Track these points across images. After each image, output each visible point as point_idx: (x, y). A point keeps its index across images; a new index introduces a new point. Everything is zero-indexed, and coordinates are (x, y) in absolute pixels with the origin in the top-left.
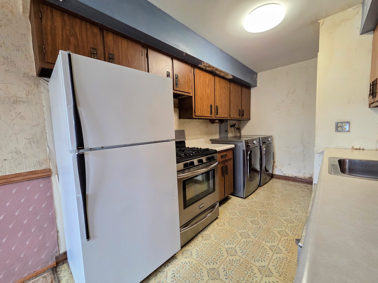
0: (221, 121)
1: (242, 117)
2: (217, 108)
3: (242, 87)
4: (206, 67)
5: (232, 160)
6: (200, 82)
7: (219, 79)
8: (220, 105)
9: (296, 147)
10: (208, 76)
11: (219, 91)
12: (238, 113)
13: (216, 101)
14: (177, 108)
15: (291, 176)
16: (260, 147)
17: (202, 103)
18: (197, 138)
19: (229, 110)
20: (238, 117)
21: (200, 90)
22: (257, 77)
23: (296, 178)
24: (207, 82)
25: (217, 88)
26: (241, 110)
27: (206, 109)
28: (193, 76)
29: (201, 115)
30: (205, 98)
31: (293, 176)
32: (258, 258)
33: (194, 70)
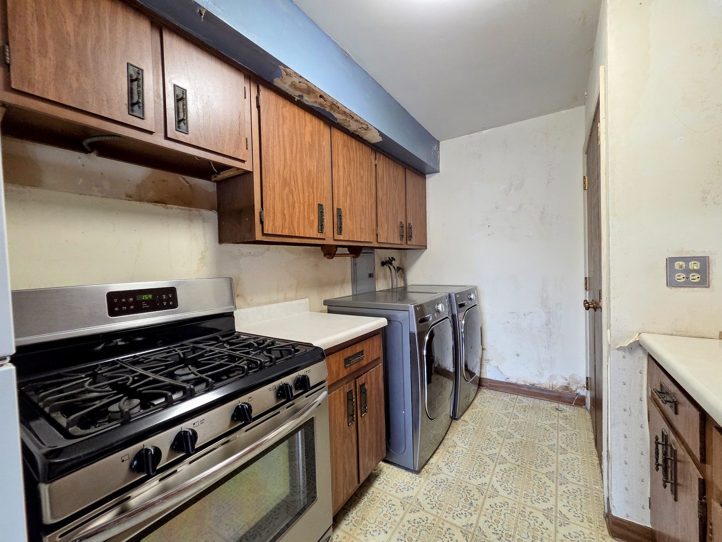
0: (355, 251)
1: (409, 243)
2: (340, 216)
3: (407, 170)
4: (300, 93)
5: (381, 364)
6: (281, 134)
7: (346, 137)
8: (347, 208)
9: (530, 313)
10: (308, 123)
11: (344, 169)
12: (397, 230)
13: (336, 195)
14: (211, 209)
15: (522, 383)
16: (453, 316)
17: (291, 197)
18: (286, 300)
19: (374, 223)
20: (398, 241)
21: (282, 158)
22: (439, 150)
23: (533, 388)
24: (308, 138)
25: (340, 160)
26: (405, 225)
27: (302, 215)
28: (255, 110)
29: (286, 232)
30: (300, 183)
31: (528, 384)
33: (258, 92)
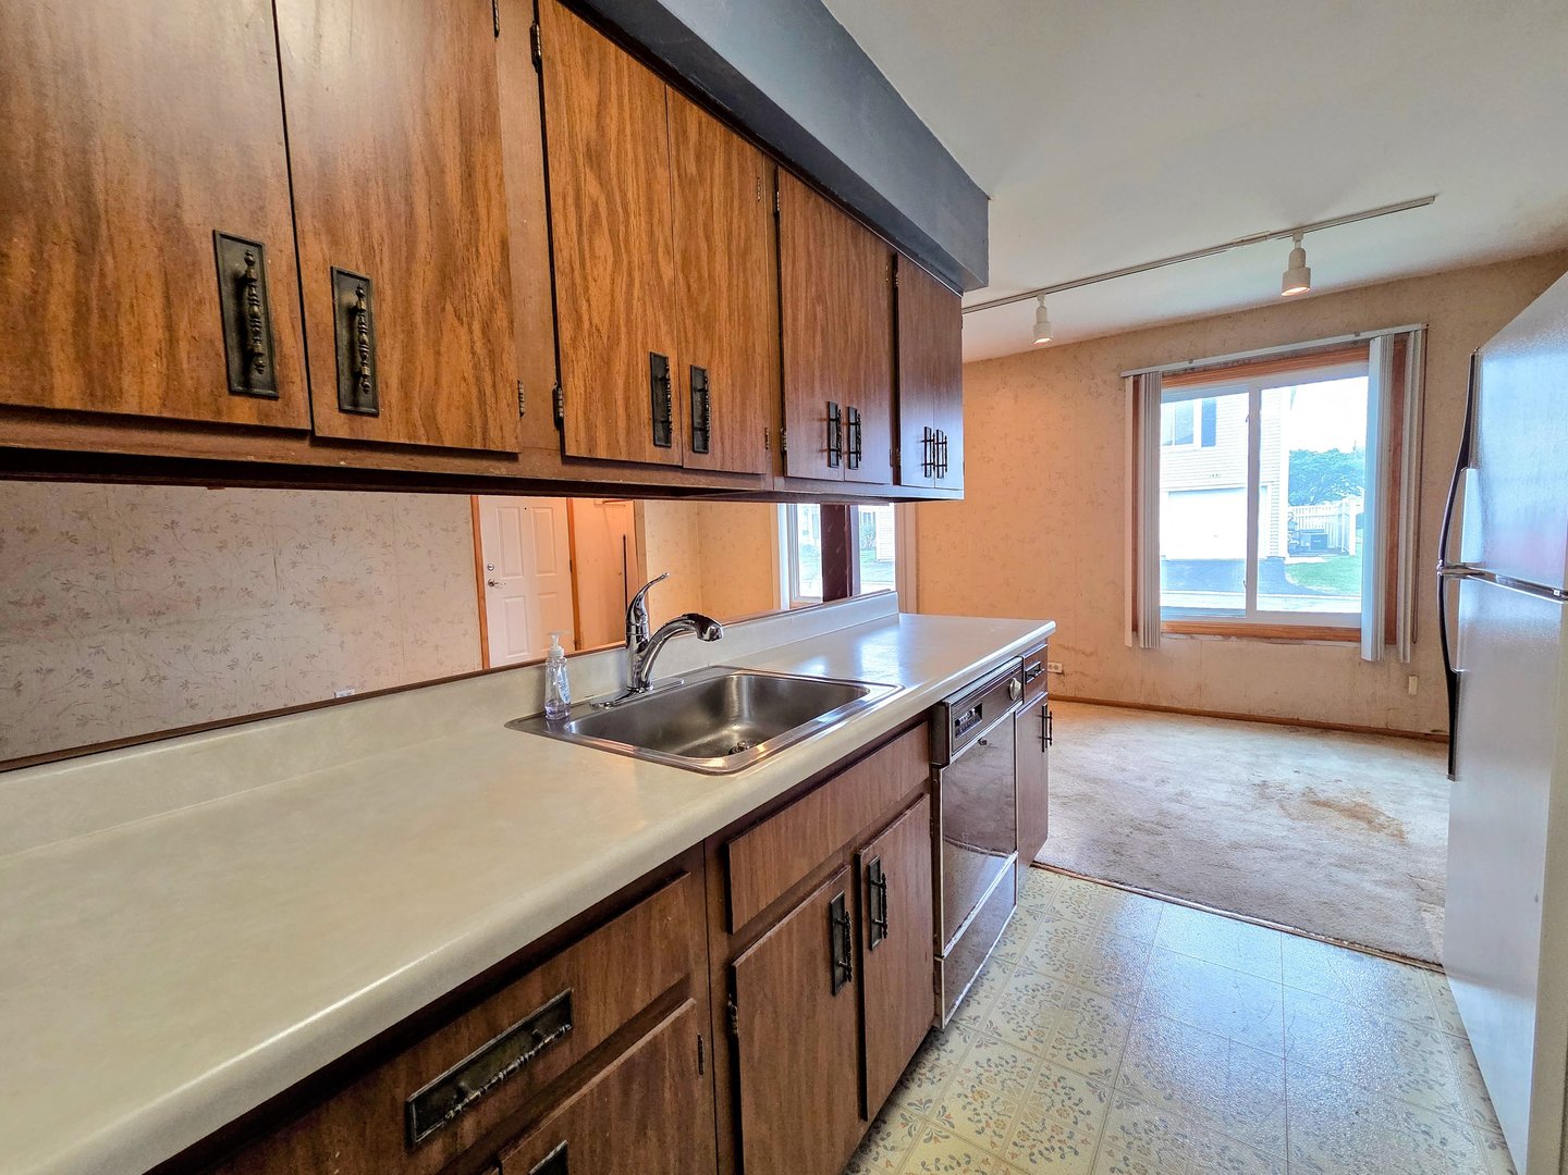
32: (1080, 1045)
